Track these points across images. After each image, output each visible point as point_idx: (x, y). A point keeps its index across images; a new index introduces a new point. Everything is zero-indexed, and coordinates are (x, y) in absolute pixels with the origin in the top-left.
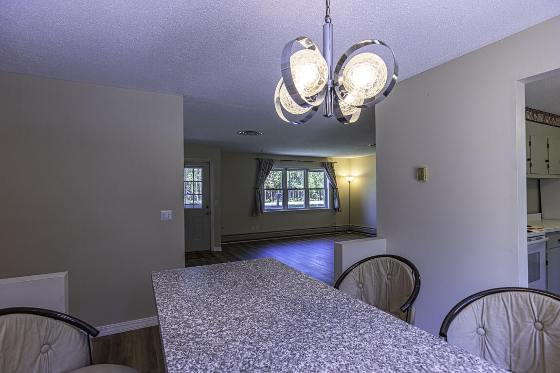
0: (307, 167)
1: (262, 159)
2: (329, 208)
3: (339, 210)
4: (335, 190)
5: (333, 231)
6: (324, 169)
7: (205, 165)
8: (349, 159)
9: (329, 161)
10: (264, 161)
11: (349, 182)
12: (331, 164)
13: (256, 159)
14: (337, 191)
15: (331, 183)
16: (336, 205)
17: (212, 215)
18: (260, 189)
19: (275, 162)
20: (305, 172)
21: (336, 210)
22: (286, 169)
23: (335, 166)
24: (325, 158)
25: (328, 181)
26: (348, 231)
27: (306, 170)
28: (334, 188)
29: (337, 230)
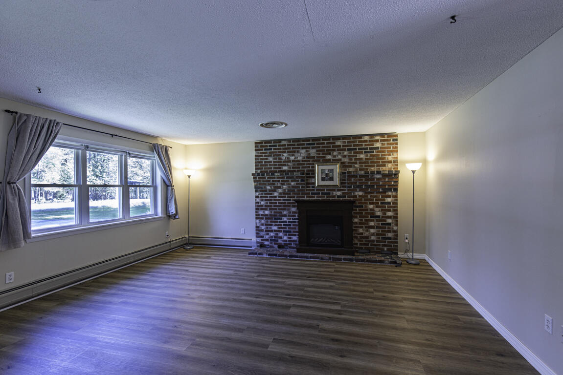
0: (127, 149)
2: (160, 215)
3: (177, 217)
4: (170, 188)
5: (167, 249)
6: (156, 155)
8: (186, 146)
9: (164, 143)
10: (32, 120)
11: (189, 177)
12: (166, 150)
14: (173, 190)
15: (163, 176)
16: (172, 210)
18: (19, 184)
19: (63, 130)
20: (121, 156)
21: (172, 217)
22: (86, 147)
23: (170, 153)
24: (157, 138)
26: (186, 244)
27: (124, 154)
28: (168, 185)
29: (172, 247)
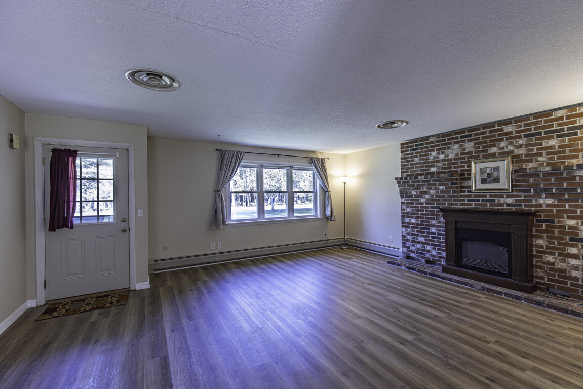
0: (290, 164)
1: (225, 151)
2: (319, 216)
3: (332, 219)
4: (327, 194)
5: (324, 246)
6: (313, 167)
7: (118, 154)
8: (345, 155)
9: (320, 156)
10: (227, 153)
11: (345, 183)
12: (322, 161)
13: (217, 150)
14: (329, 195)
15: (321, 184)
16: (328, 213)
17: (133, 233)
18: (223, 193)
19: (246, 156)
20: (288, 170)
21: (329, 219)
22: (262, 166)
23: (327, 164)
24: (314, 152)
25: (318, 182)
26: (343, 245)
27: (289, 168)
28: (325, 191)
29: (329, 245)
